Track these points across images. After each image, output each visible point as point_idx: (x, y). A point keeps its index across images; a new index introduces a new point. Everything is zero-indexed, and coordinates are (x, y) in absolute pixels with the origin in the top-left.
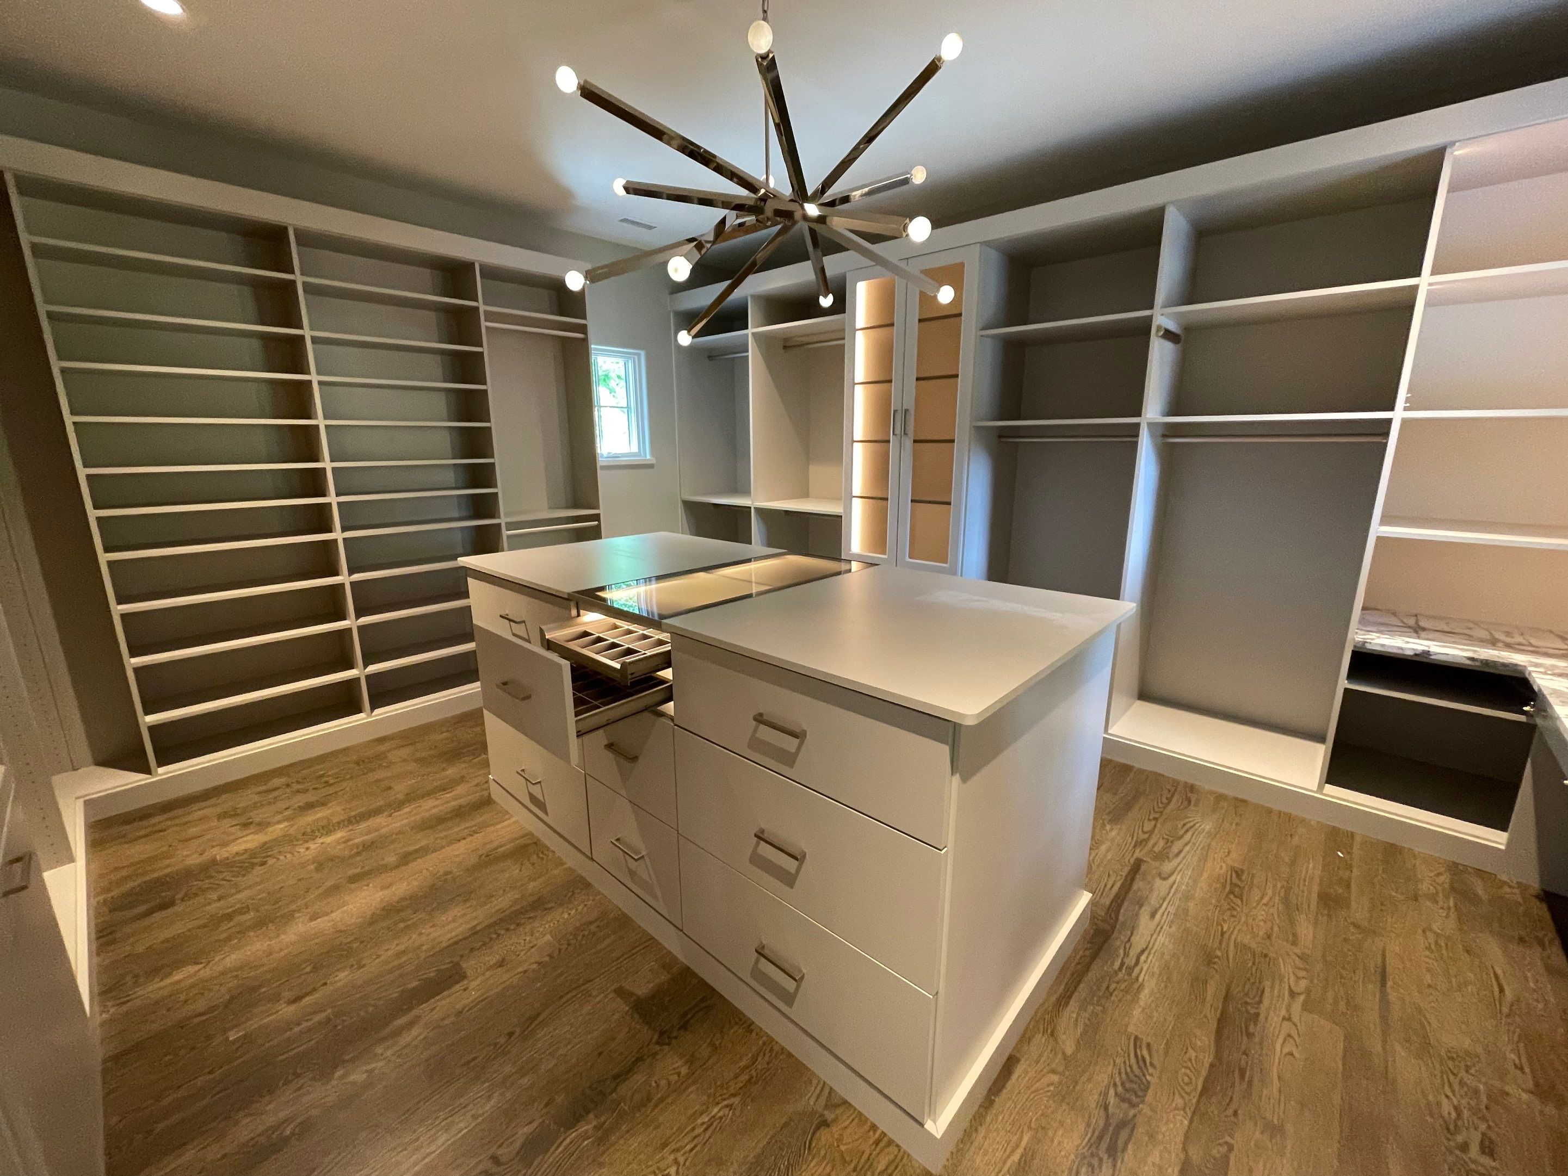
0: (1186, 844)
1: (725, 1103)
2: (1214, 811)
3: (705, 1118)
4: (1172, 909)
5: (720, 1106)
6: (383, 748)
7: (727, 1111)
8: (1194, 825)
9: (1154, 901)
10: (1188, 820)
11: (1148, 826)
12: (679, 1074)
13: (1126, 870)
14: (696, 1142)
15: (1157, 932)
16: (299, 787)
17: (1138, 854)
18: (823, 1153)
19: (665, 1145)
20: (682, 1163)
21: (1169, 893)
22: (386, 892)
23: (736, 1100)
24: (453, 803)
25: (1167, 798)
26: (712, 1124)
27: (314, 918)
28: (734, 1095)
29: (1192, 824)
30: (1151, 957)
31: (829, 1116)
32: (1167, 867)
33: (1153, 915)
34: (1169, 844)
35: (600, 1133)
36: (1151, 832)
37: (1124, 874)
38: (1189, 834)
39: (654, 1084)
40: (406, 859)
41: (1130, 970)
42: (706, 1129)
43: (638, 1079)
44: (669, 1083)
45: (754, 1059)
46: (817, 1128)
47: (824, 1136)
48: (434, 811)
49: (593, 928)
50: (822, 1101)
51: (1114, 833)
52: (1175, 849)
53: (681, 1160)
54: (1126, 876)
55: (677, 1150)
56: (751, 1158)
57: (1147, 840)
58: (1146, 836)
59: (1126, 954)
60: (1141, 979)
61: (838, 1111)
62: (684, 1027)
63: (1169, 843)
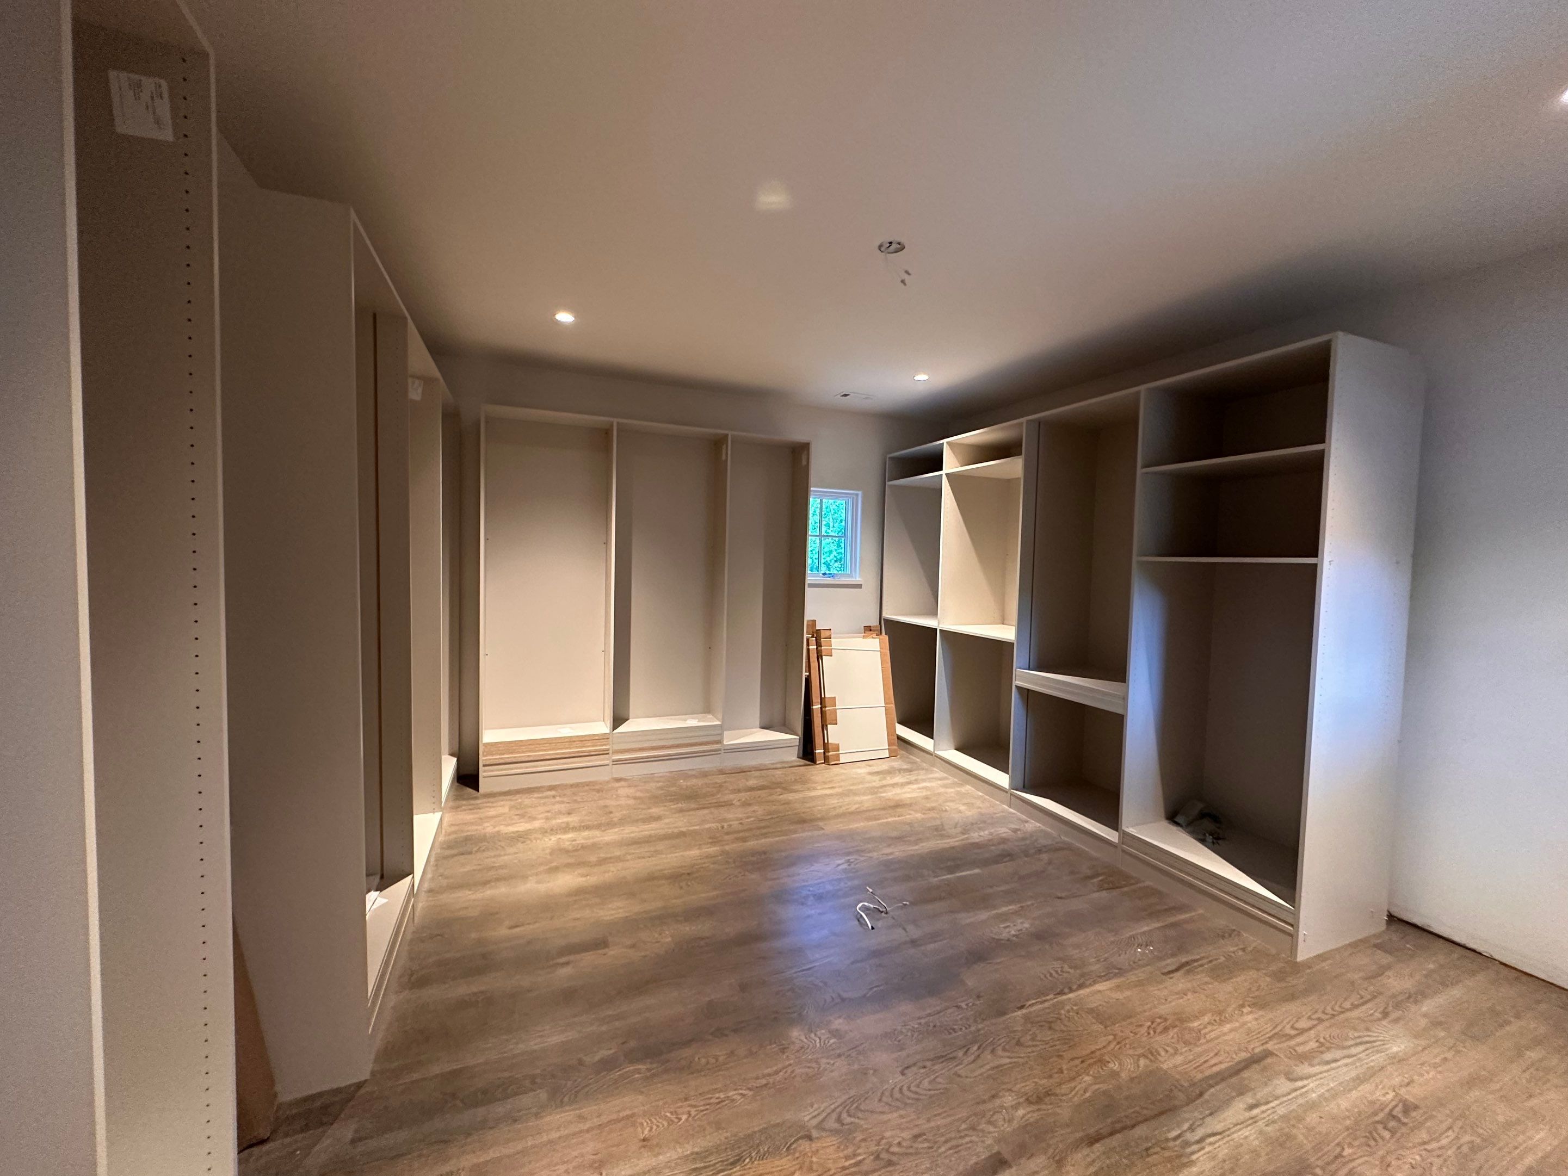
0: (1349, 1057)
1: (741, 1091)
2: (1417, 1036)
3: (722, 1096)
4: (1282, 1111)
5: (736, 1092)
6: (617, 785)
7: (739, 1097)
8: (1374, 1042)
9: (1261, 1094)
10: (1369, 1033)
11: (1303, 1024)
12: (717, 1060)
13: (1244, 1055)
14: (708, 1107)
15: (1245, 1124)
16: (561, 799)
17: (1270, 1046)
18: (797, 1155)
19: (686, 1099)
20: (693, 1115)
21: (1289, 1094)
22: (584, 879)
23: (751, 1093)
24: (647, 833)
25: (1352, 1004)
26: (725, 1101)
27: (538, 882)
28: (750, 1089)
29: (1372, 1039)
30: (1220, 1143)
31: (815, 1134)
32: (1305, 1069)
33: (1251, 1107)
34: (1323, 1049)
35: (648, 1074)
36: (1302, 1032)
37: (1237, 1059)
38: (1361, 1048)
39: (696, 1059)
40: (602, 862)
41: (1187, 1144)
42: (719, 1103)
43: (686, 1052)
44: (708, 1063)
45: (777, 1073)
46: (801, 1138)
47: (805, 1146)
48: (632, 835)
49: (702, 943)
50: (815, 1122)
51: (1250, 1017)
52: (1328, 1056)
53: (693, 1113)
54: (1240, 1062)
55: (695, 1106)
56: (741, 1135)
57: (1291, 1037)
58: (1293, 1032)
59: (1192, 1129)
60: (1194, 1157)
61: (824, 1134)
62: (735, 1031)
63: (1323, 1047)
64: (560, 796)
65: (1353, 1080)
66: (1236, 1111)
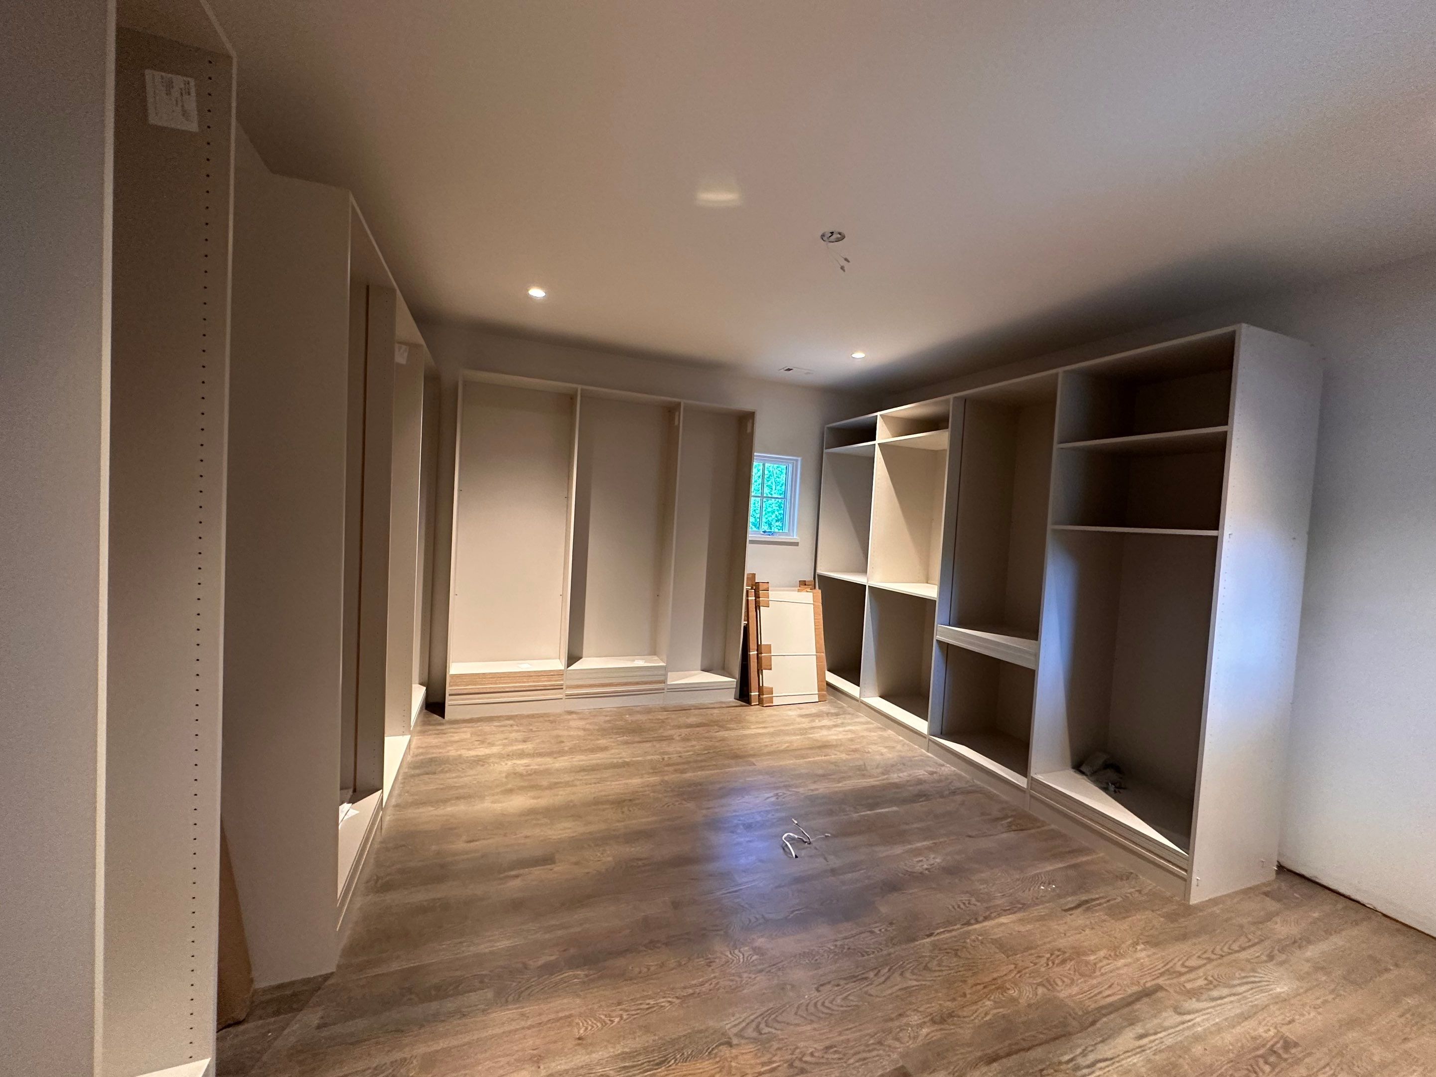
0: (1234, 995)
1: (669, 999)
2: (1300, 979)
3: (652, 1002)
4: (1169, 1041)
5: (665, 1000)
6: (569, 717)
7: (667, 1004)
8: (1259, 982)
9: (1150, 1025)
10: (1255, 974)
11: (1193, 962)
12: (649, 970)
13: (1135, 988)
14: (639, 1012)
15: (1134, 1052)
16: (517, 728)
17: (1161, 981)
18: (718, 1059)
19: (619, 1004)
21: (1177, 1026)
22: (536, 801)
23: (677, 1001)
24: (594, 761)
25: (1240, 947)
26: (654, 1007)
27: (494, 802)
28: (677, 998)
29: (1257, 980)
30: (1110, 1068)
31: (735, 1041)
32: (1192, 1004)
33: (1141, 1037)
34: (1211, 986)
35: (586, 979)
36: (1192, 969)
37: (1130, 991)
38: (1246, 987)
39: (630, 968)
40: (553, 786)
41: (1079, 1067)
42: (649, 1008)
43: (622, 961)
44: (640, 972)
45: (702, 984)
46: (722, 1044)
47: (725, 1051)
48: (581, 763)
49: (640, 863)
50: (735, 1030)
51: (1143, 954)
52: (1215, 993)
53: (625, 1017)
54: (1132, 995)
55: (627, 1011)
56: (667, 1039)
57: (1181, 974)
58: (1184, 970)
59: (1084, 1054)
61: (743, 1041)
62: (666, 944)
63: (1211, 984)
64: (517, 726)
65: (1237, 1016)
66: (1126, 1039)
